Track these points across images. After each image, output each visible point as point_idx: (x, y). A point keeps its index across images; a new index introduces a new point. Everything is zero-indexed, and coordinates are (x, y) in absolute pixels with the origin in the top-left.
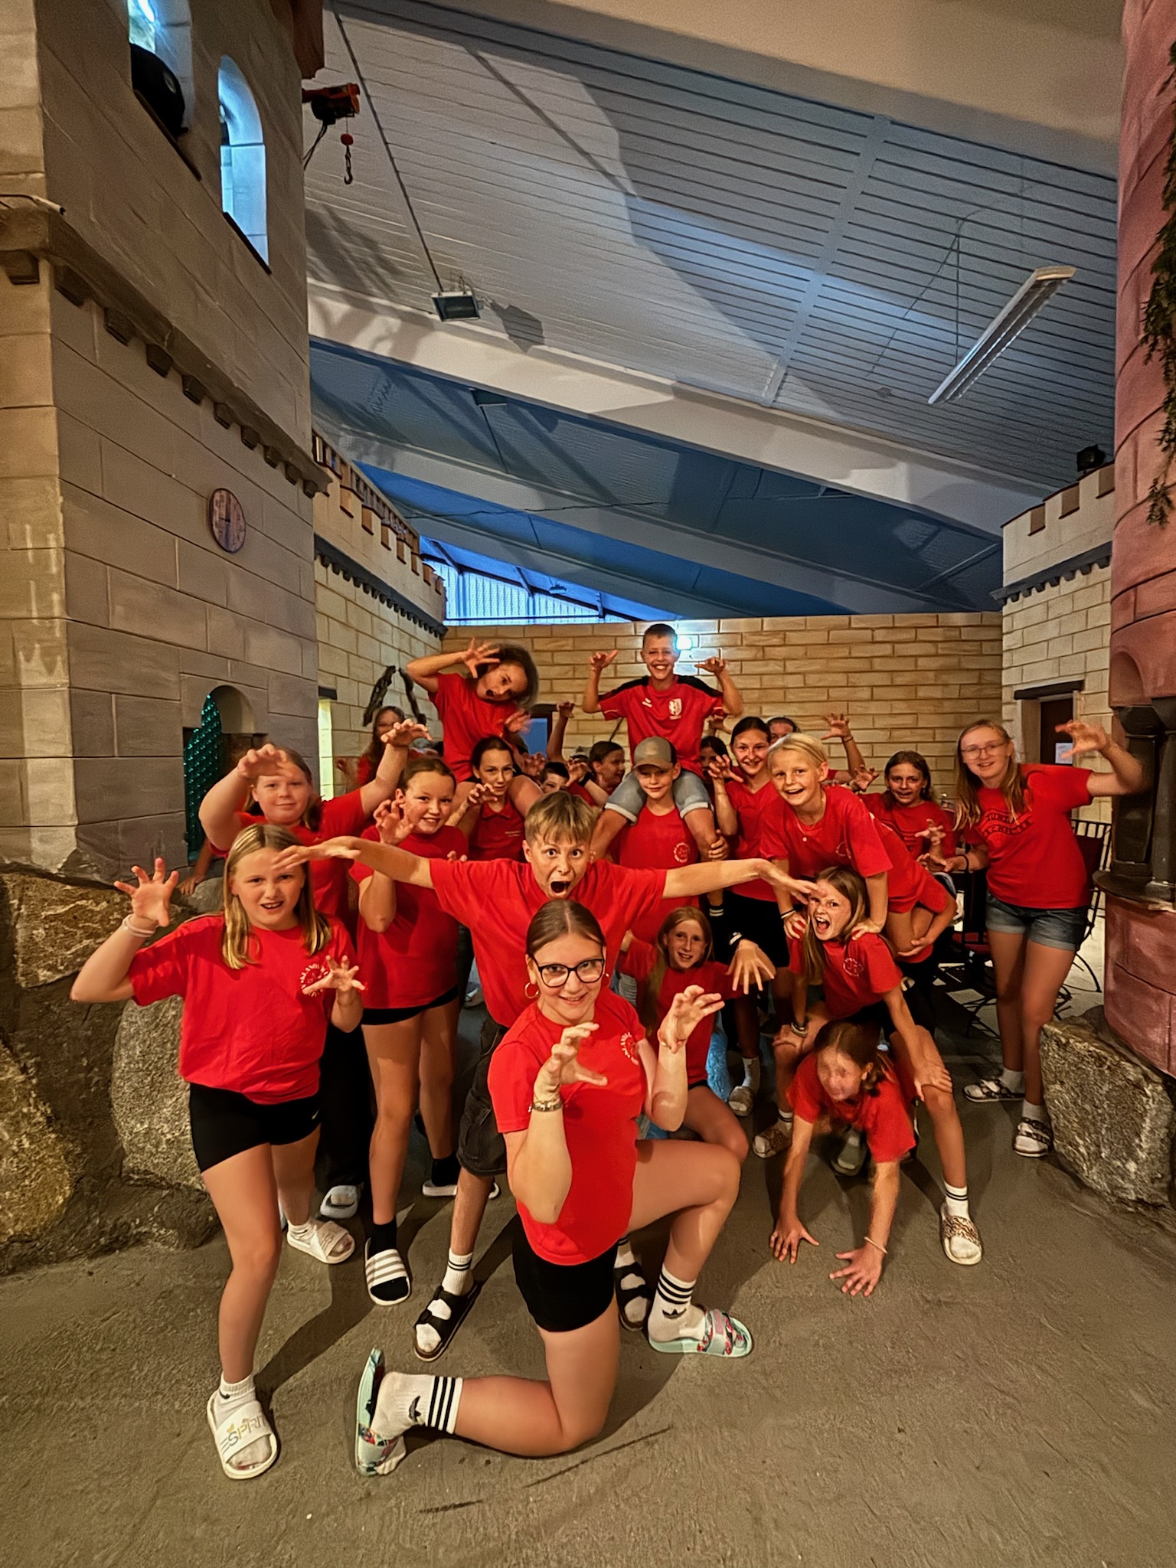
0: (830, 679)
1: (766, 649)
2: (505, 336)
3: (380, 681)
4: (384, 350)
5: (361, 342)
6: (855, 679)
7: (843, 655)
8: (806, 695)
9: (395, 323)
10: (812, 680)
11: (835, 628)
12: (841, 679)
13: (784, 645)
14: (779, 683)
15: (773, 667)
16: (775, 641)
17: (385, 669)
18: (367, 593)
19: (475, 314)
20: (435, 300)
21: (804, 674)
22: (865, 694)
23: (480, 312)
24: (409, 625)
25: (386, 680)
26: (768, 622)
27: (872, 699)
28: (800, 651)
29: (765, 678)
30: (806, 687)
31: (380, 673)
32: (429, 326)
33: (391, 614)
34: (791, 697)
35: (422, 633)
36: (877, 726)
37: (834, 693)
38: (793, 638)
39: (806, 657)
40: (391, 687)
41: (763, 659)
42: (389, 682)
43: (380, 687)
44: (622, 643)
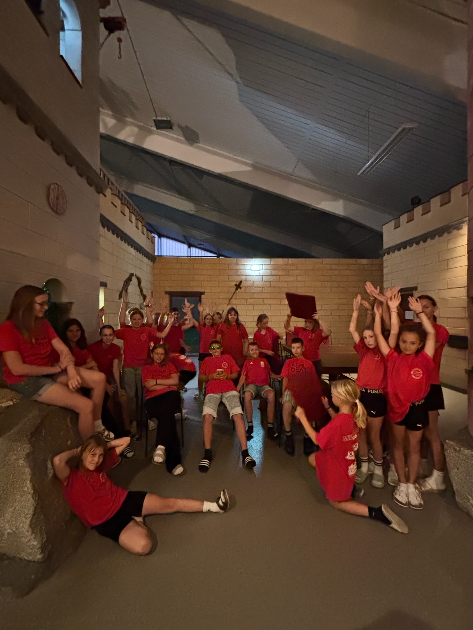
0: (315, 284)
1: (290, 271)
2: (183, 139)
3: (127, 280)
4: (131, 140)
5: (121, 136)
6: (324, 284)
7: (320, 274)
8: (305, 290)
9: (136, 130)
11: (317, 263)
12: (319, 284)
13: (297, 270)
14: (295, 285)
15: (292, 278)
17: (129, 274)
18: (122, 241)
19: (171, 128)
20: (155, 121)
22: (328, 290)
23: (174, 128)
24: (140, 256)
25: (129, 280)
26: (290, 261)
27: (331, 292)
28: (303, 272)
31: (127, 276)
32: (150, 132)
33: (132, 250)
35: (145, 260)
36: (333, 303)
37: (316, 289)
38: (300, 267)
39: (305, 275)
40: (131, 282)
41: (288, 275)
42: (131, 280)
43: (127, 282)
44: (231, 267)
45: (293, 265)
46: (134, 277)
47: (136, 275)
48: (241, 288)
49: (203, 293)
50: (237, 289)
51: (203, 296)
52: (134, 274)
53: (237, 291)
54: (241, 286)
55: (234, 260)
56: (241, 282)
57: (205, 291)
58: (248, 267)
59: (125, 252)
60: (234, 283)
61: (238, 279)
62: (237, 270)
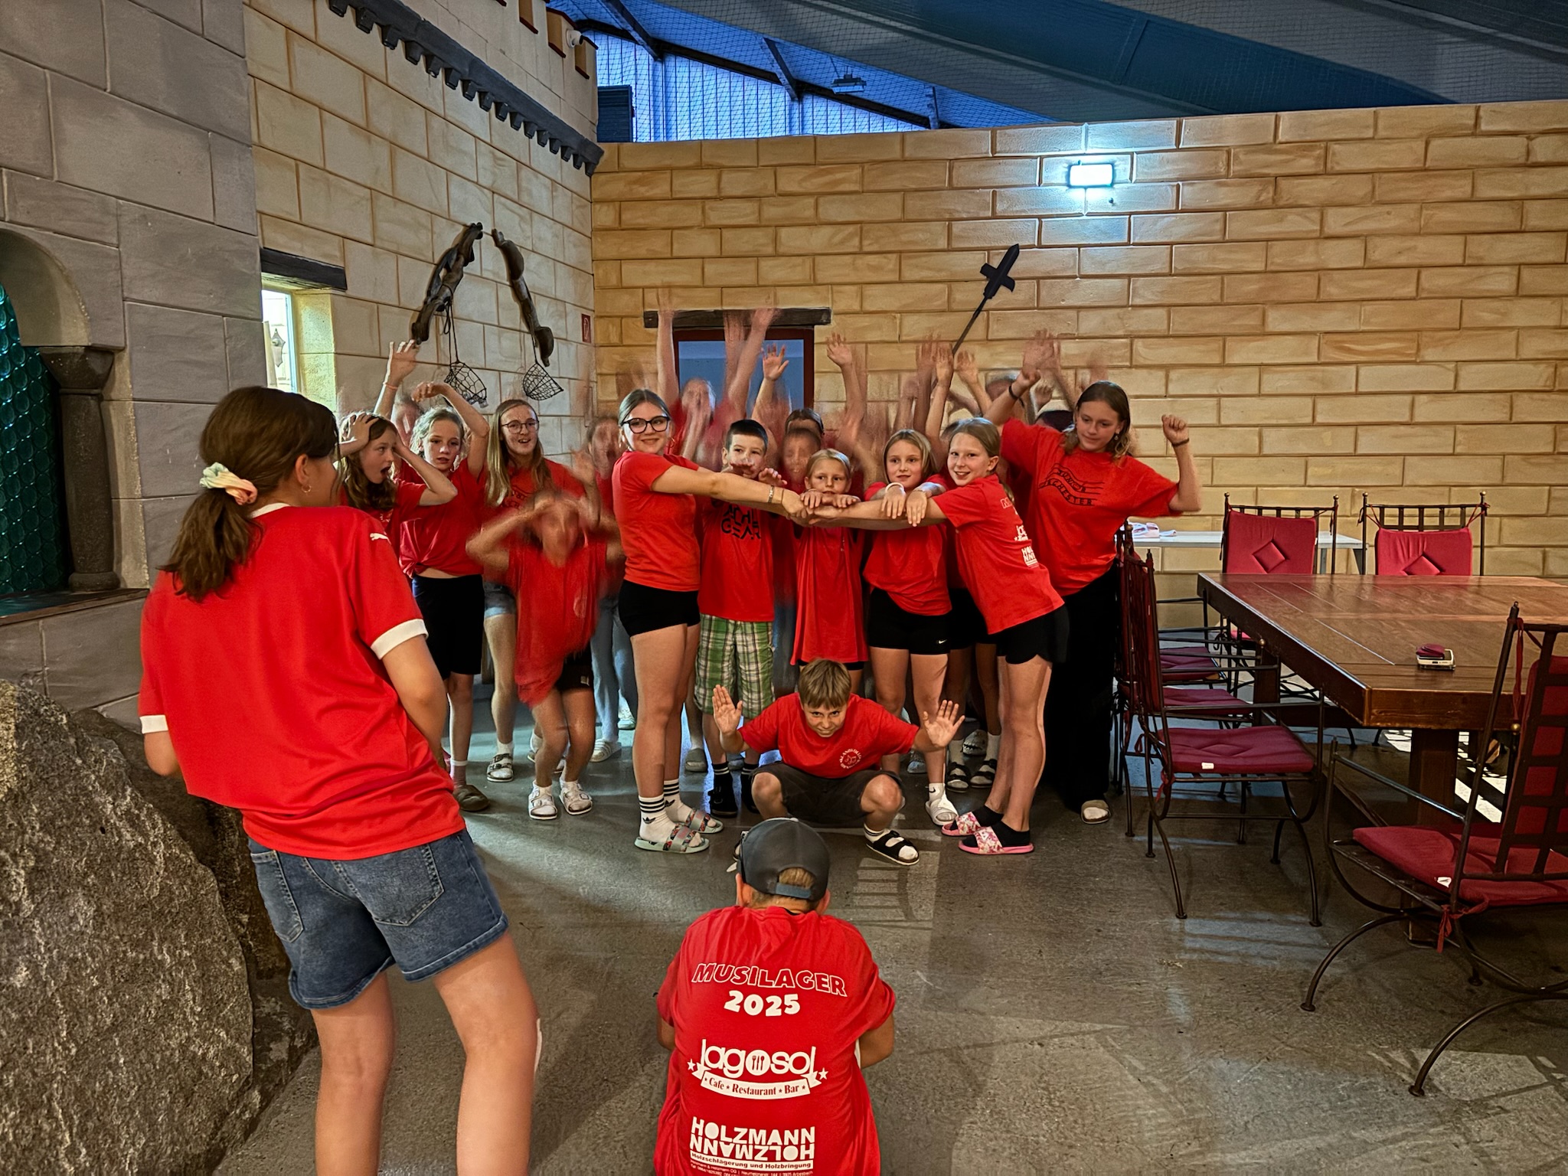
0: (1425, 249)
1: (1283, 183)
3: (448, 254)
6: (1480, 247)
7: (1458, 194)
8: (1367, 284)
10: (1382, 251)
11: (1445, 133)
12: (1449, 249)
13: (1326, 173)
14: (1307, 258)
15: (1295, 223)
16: (1306, 164)
17: (461, 229)
21: (1364, 237)
22: (1503, 282)
24: (517, 140)
25: (462, 253)
26: (1289, 123)
27: (1518, 294)
28: (1359, 188)
29: (1277, 247)
30: (1369, 266)
31: (449, 238)
33: (472, 114)
34: (1332, 291)
35: (544, 158)
36: (1526, 353)
37: (1429, 281)
38: (1346, 157)
39: (1373, 200)
40: (472, 267)
41: (1275, 205)
42: (470, 258)
43: (447, 267)
44: (965, 174)
45: (1304, 146)
46: (487, 239)
47: (494, 234)
48: (1011, 284)
49: (821, 316)
50: (990, 293)
51: (820, 332)
52: (487, 229)
53: (991, 303)
54: (1014, 272)
55: (980, 141)
56: (1013, 253)
57: (834, 309)
58: (1055, 173)
59: (437, 123)
60: (977, 260)
61: (1004, 235)
62: (995, 191)
